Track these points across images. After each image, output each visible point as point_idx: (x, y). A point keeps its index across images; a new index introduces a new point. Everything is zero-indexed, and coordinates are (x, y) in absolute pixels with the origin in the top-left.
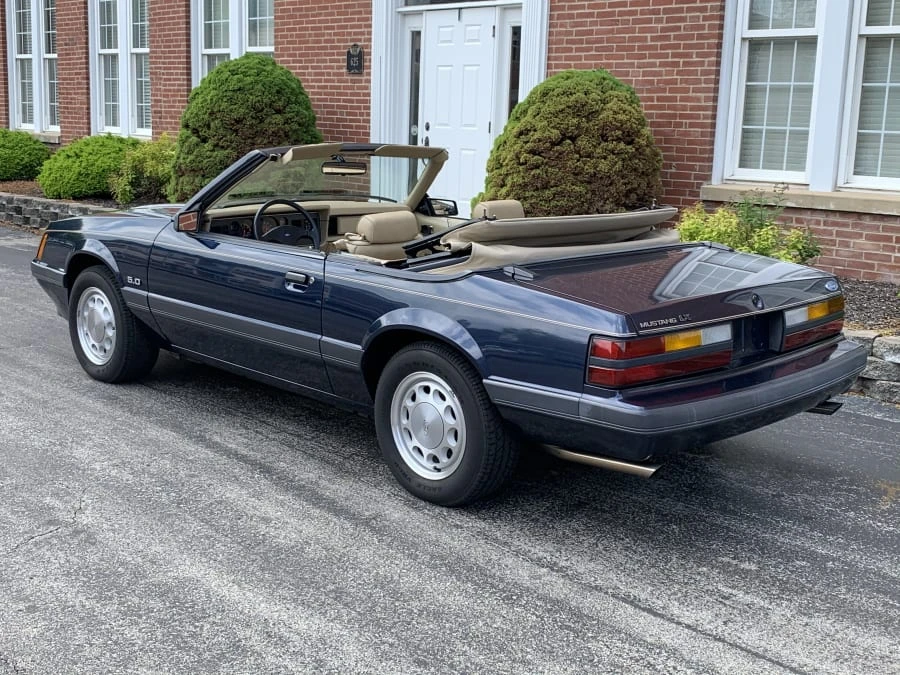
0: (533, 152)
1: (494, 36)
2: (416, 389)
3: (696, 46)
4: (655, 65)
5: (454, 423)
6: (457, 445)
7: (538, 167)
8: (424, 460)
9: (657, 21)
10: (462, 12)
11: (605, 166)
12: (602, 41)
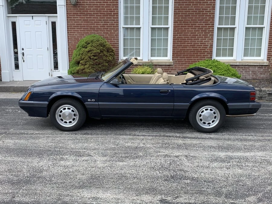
0: (94, 56)
1: (46, 24)
2: (204, 110)
3: (113, 29)
4: (102, 33)
5: (216, 115)
6: (216, 119)
7: (96, 59)
8: (206, 124)
9: (101, 22)
10: (33, 17)
11: (110, 58)
12: (85, 27)
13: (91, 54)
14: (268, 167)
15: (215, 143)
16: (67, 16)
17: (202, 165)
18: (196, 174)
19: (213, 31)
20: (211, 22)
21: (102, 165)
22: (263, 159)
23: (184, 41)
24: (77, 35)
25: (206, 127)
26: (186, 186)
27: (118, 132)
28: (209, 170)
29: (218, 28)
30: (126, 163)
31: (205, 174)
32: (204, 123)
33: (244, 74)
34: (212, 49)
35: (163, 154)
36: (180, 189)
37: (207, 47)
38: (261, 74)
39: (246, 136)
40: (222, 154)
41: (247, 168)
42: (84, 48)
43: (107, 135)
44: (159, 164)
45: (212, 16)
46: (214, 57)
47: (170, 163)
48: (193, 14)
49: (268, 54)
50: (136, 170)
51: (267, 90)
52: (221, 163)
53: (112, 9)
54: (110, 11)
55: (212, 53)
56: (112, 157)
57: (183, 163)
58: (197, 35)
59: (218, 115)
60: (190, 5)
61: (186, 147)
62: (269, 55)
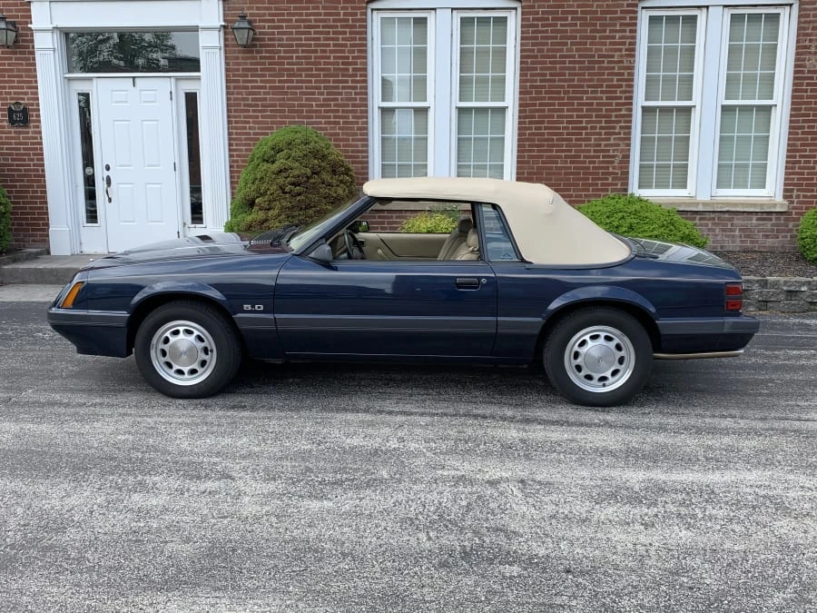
0: (294, 184)
1: (171, 99)
2: (587, 338)
3: (352, 111)
4: (321, 123)
5: (622, 353)
6: (623, 366)
7: (299, 194)
8: (595, 381)
9: (319, 94)
10: (137, 80)
11: (340, 191)
12: (275, 105)
13: (286, 178)
14: (778, 524)
15: (617, 441)
16: (227, 76)
17: (566, 512)
18: (543, 542)
19: (631, 116)
20: (625, 92)
21: (255, 509)
22: (763, 493)
23: (549, 146)
24: (254, 128)
25: (595, 388)
26: (503, 588)
27: (334, 402)
28: (588, 530)
29: (645, 109)
30: (331, 504)
31: (573, 545)
32: (589, 377)
33: (717, 237)
34: (627, 168)
35: (453, 473)
36: (483, 599)
37: (614, 162)
38: (767, 236)
39: (714, 416)
40: (635, 477)
41: (709, 524)
42: (267, 161)
43: (297, 409)
44: (432, 509)
45: (626, 74)
46: (634, 189)
47: (469, 504)
48: (574, 68)
49: (786, 179)
50: (357, 530)
51: (782, 282)
52: (627, 507)
53: (348, 58)
54: (343, 64)
55: (627, 179)
56: (293, 483)
57: (508, 506)
58: (586, 128)
59: (629, 352)
60: (566, 44)
61: (528, 451)
62: (790, 185)
